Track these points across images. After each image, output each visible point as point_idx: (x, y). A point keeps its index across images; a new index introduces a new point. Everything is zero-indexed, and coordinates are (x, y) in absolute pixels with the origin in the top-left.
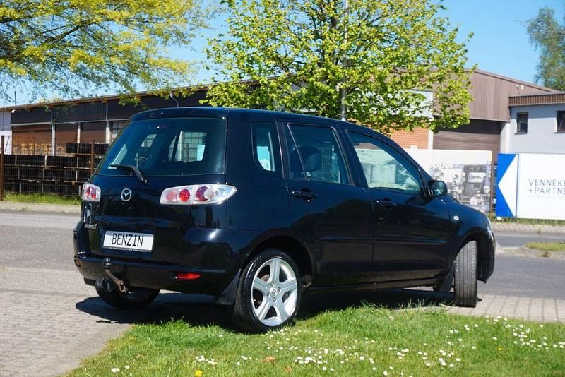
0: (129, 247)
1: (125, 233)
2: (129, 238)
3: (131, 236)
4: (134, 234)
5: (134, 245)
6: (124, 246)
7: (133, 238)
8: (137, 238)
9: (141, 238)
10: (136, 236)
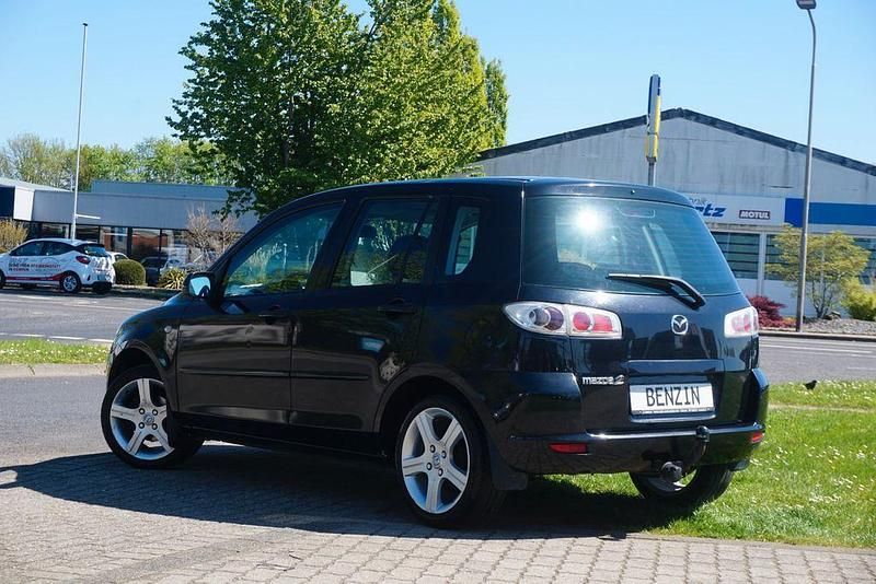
0: (680, 407)
1: (668, 386)
2: (675, 392)
3: (679, 389)
4: (682, 386)
5: (687, 403)
6: (671, 408)
7: (683, 392)
8: (689, 391)
9: (695, 390)
10: (686, 388)
